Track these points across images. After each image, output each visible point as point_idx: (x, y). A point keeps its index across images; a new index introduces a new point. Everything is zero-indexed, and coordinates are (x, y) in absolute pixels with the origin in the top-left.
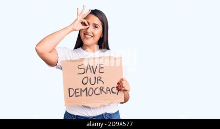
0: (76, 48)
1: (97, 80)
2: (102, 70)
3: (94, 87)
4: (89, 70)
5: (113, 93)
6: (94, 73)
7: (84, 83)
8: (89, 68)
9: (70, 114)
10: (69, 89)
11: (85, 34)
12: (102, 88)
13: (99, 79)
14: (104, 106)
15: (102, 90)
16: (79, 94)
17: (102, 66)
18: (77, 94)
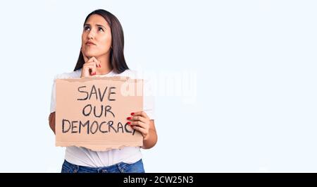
1: (104, 110)
2: (112, 97)
3: (100, 121)
4: (94, 95)
5: (127, 131)
6: (101, 100)
7: (86, 113)
8: (94, 91)
10: (64, 120)
12: (111, 123)
13: (107, 110)
14: (113, 150)
15: (110, 126)
16: (77, 129)
17: (113, 90)
18: (75, 130)
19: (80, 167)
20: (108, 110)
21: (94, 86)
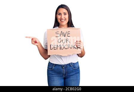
0: (54, 28)
2: (69, 35)
4: (62, 35)
5: (75, 48)
6: (65, 36)
7: (59, 42)
8: (62, 33)
9: (52, 63)
10: (51, 45)
11: (60, 20)
12: (69, 45)
16: (56, 48)
17: (69, 33)
18: (55, 48)
19: (56, 64)
20: (67, 40)
21: (62, 32)
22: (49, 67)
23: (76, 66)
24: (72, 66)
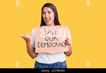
3: (52, 42)
5: (63, 46)
7: (47, 40)
10: (38, 43)
12: (56, 43)
15: (56, 44)
18: (43, 46)
19: (42, 63)
20: (55, 38)
22: (36, 67)
23: (64, 65)
24: (59, 65)
